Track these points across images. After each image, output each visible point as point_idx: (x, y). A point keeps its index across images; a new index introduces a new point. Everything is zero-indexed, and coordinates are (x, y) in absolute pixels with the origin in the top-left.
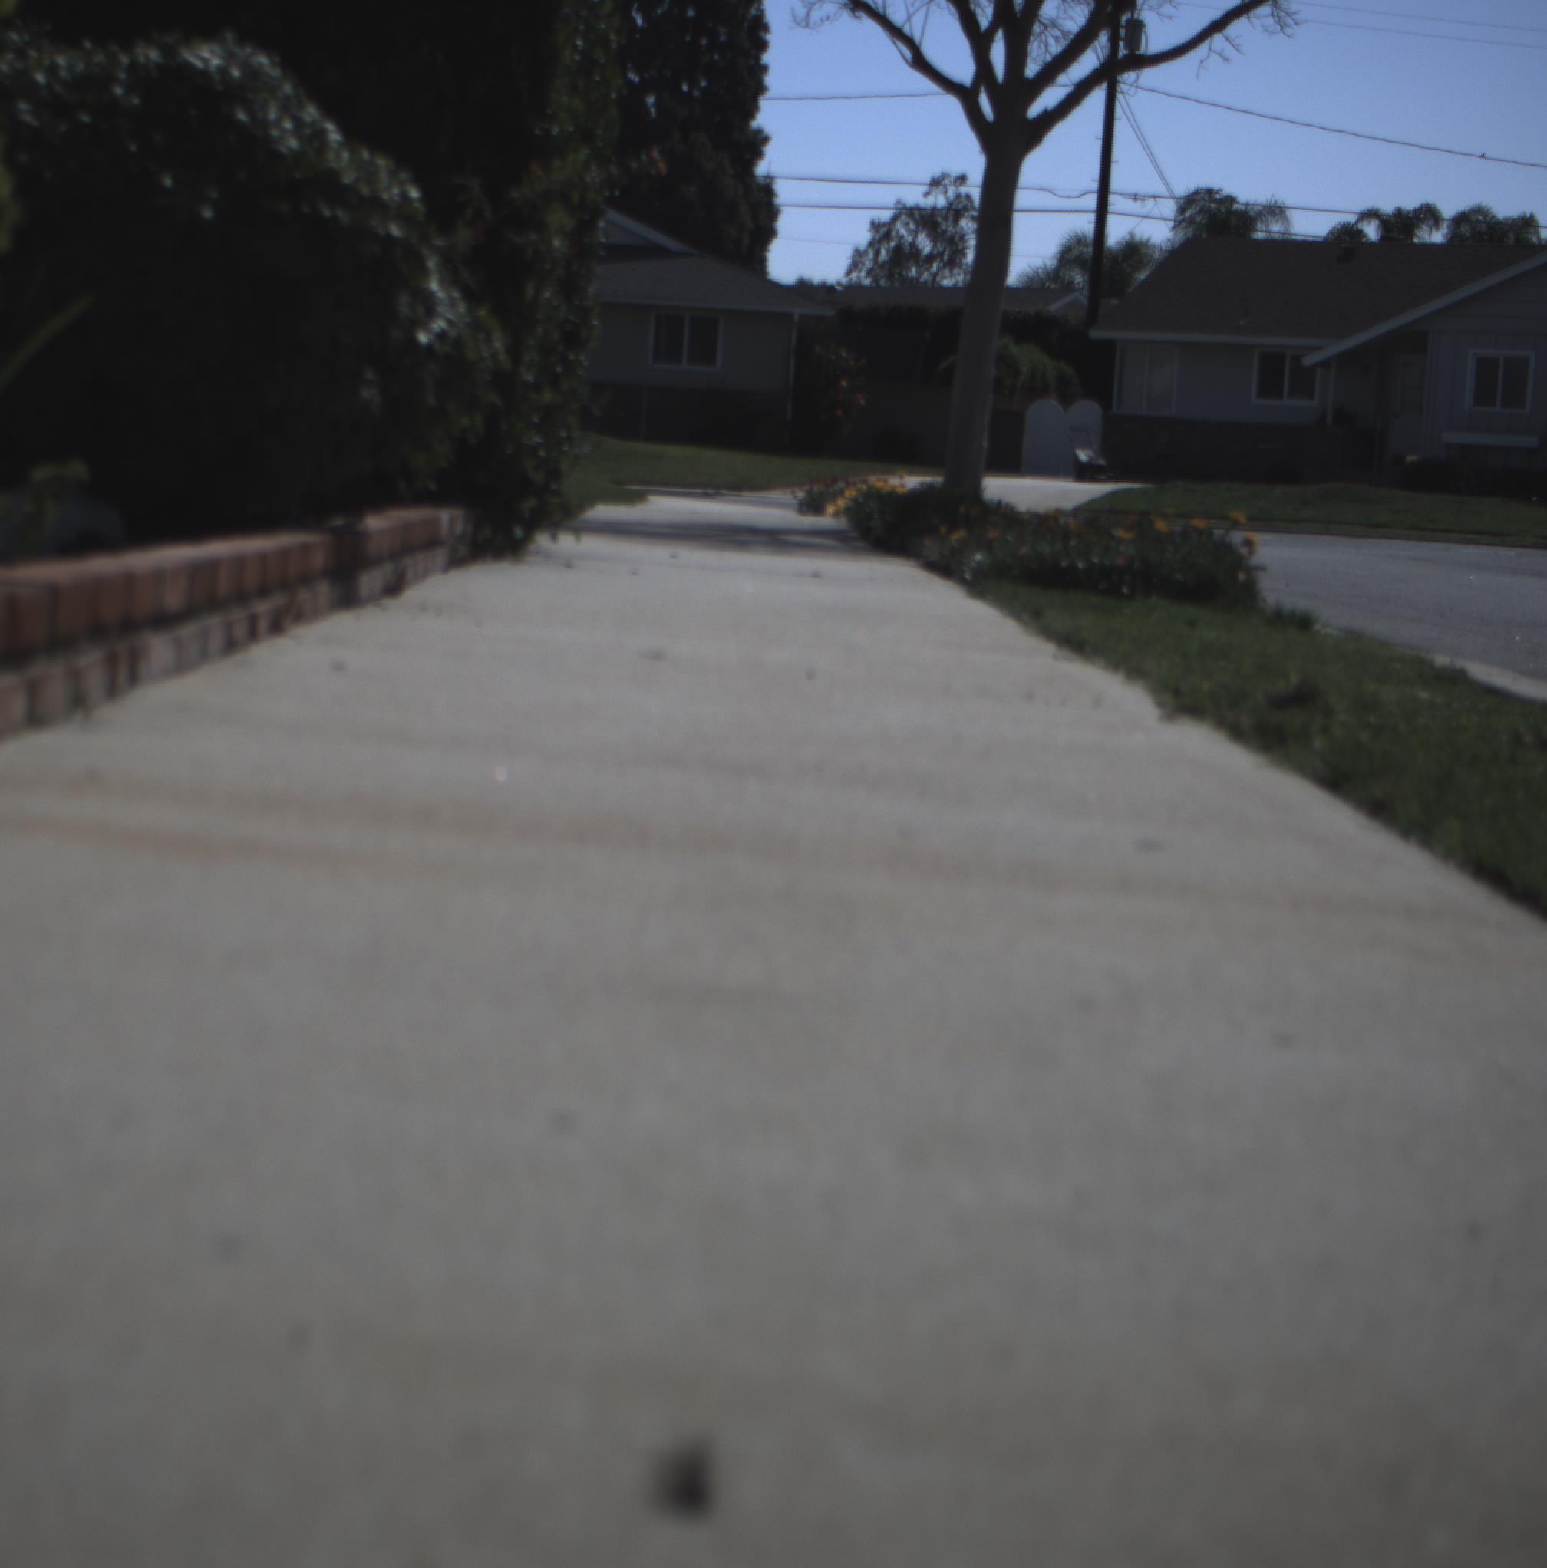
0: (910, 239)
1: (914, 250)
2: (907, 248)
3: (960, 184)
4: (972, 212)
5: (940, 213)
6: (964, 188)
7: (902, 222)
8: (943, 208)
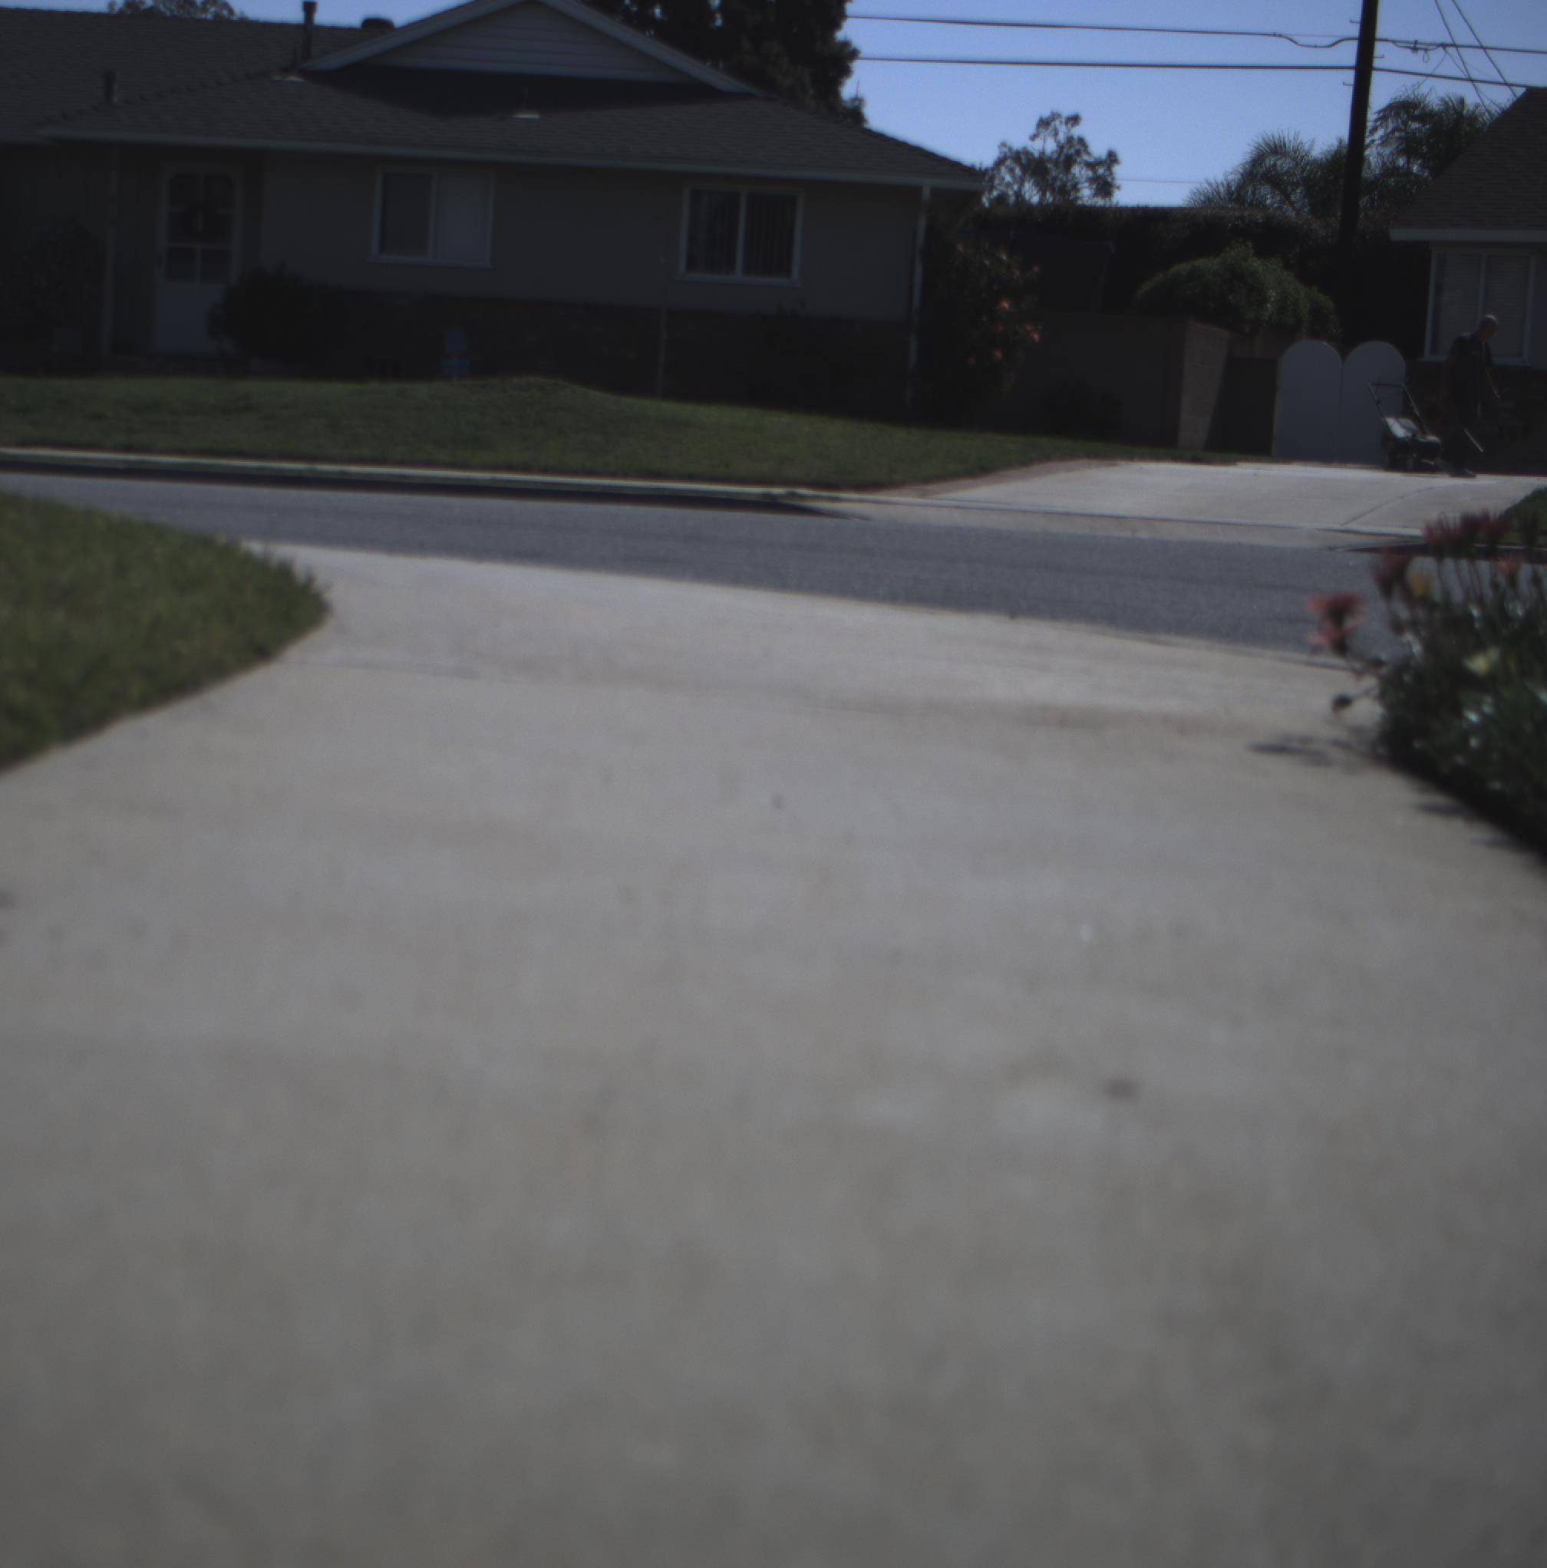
0: (1015, 187)
1: (1019, 201)
3: (1073, 125)
4: (1086, 157)
5: (1050, 159)
6: (1077, 131)
7: (1007, 167)
8: (1053, 153)
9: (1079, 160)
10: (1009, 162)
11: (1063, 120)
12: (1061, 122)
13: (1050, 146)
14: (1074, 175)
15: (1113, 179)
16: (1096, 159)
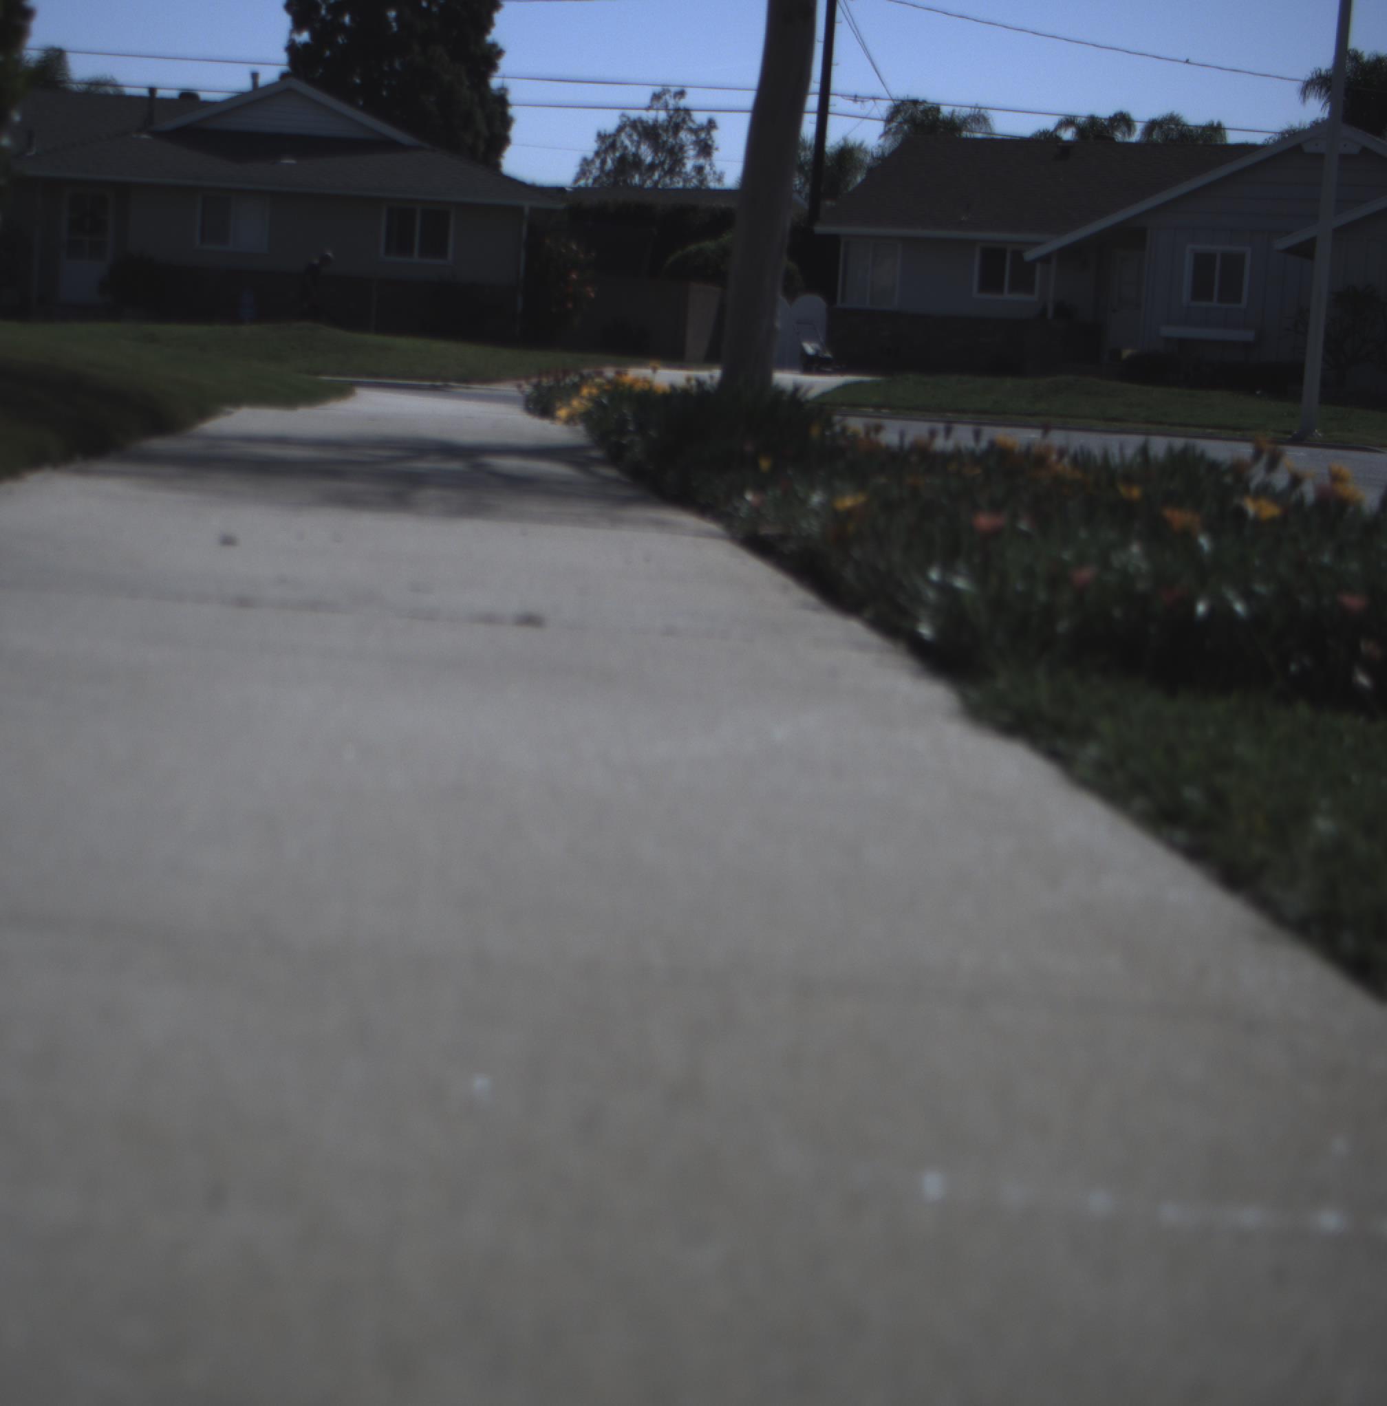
0: (633, 149)
1: (637, 160)
2: (630, 158)
3: (680, 99)
4: (691, 124)
5: (661, 126)
6: (683, 103)
7: (626, 133)
8: (664, 121)
9: (685, 127)
10: (628, 129)
11: (672, 94)
12: (671, 96)
13: (662, 116)
14: (681, 139)
15: (713, 141)
16: (699, 126)
